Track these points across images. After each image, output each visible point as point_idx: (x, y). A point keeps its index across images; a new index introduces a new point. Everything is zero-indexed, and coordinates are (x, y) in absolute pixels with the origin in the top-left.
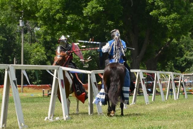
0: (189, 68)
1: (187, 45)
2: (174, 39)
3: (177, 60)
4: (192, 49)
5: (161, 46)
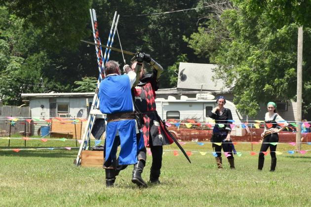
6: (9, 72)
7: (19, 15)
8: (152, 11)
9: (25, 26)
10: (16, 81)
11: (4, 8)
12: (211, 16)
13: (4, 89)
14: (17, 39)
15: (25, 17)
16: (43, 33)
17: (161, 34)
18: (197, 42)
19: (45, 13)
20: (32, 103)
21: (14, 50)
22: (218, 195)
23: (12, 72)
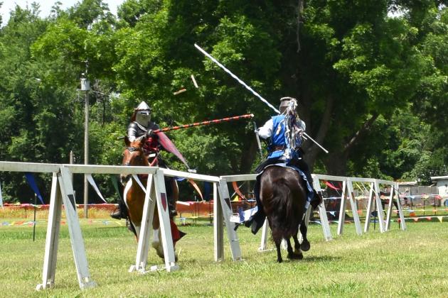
0: (409, 170)
1: (404, 126)
2: (380, 116)
3: (385, 156)
4: (415, 134)
5: (355, 128)
6: (421, 162)
7: (427, 122)
9: (432, 130)
10: (427, 168)
11: (417, 118)
13: (419, 174)
14: (426, 138)
15: (431, 123)
20: (439, 183)
21: (425, 146)
23: (424, 162)
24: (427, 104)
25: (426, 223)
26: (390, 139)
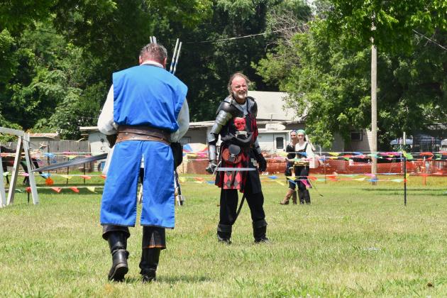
0: (47, 116)
1: (41, 49)
2: (5, 31)
3: (12, 92)
4: (57, 61)
6: (66, 104)
7: (76, 44)
8: (217, 37)
9: (84, 56)
10: (74, 114)
11: (62, 37)
12: (280, 42)
13: (61, 122)
14: (75, 69)
15: (83, 46)
16: (103, 62)
17: (228, 61)
18: (266, 69)
19: (104, 42)
20: (91, 137)
21: (72, 80)
22: (289, 233)
23: (70, 105)
24: (78, 16)
25: (70, 196)
26: (19, 67)
